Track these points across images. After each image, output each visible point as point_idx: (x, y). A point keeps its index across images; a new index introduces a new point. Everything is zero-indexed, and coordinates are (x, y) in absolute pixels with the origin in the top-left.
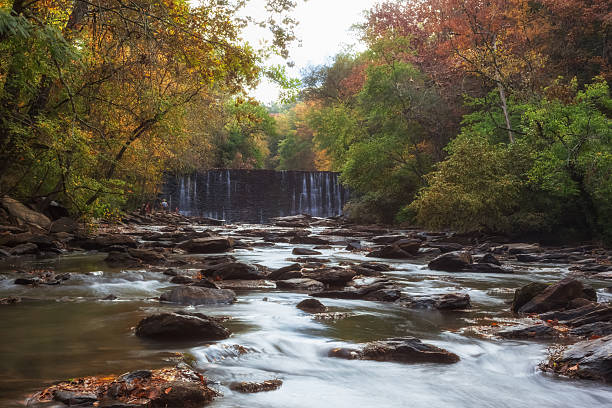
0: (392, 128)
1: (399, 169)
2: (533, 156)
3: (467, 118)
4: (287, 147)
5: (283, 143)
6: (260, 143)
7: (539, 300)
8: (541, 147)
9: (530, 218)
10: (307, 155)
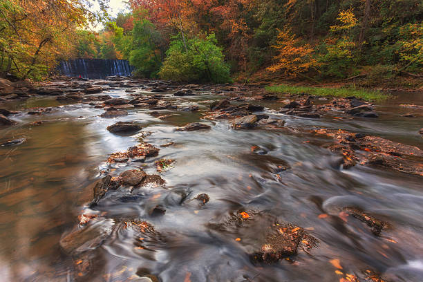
0: (145, 45)
1: (149, 59)
2: (194, 56)
3: (171, 43)
4: (103, 50)
5: (102, 48)
6: (93, 48)
7: (218, 106)
8: (195, 54)
9: (194, 76)
10: (112, 53)
